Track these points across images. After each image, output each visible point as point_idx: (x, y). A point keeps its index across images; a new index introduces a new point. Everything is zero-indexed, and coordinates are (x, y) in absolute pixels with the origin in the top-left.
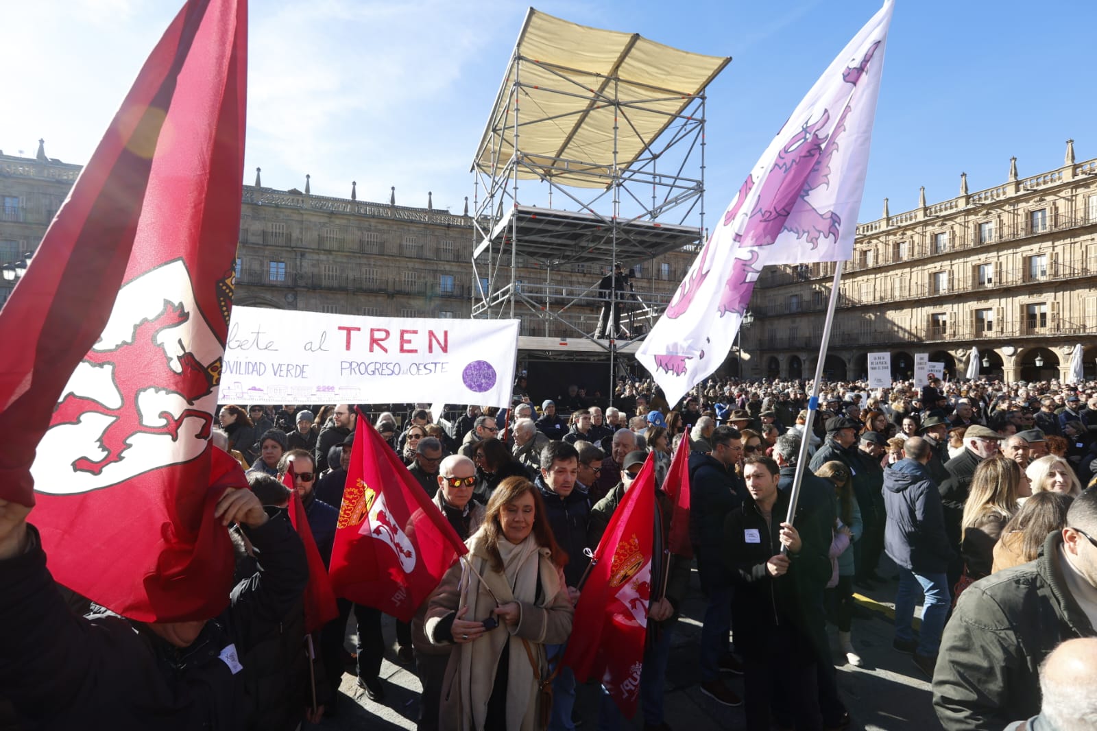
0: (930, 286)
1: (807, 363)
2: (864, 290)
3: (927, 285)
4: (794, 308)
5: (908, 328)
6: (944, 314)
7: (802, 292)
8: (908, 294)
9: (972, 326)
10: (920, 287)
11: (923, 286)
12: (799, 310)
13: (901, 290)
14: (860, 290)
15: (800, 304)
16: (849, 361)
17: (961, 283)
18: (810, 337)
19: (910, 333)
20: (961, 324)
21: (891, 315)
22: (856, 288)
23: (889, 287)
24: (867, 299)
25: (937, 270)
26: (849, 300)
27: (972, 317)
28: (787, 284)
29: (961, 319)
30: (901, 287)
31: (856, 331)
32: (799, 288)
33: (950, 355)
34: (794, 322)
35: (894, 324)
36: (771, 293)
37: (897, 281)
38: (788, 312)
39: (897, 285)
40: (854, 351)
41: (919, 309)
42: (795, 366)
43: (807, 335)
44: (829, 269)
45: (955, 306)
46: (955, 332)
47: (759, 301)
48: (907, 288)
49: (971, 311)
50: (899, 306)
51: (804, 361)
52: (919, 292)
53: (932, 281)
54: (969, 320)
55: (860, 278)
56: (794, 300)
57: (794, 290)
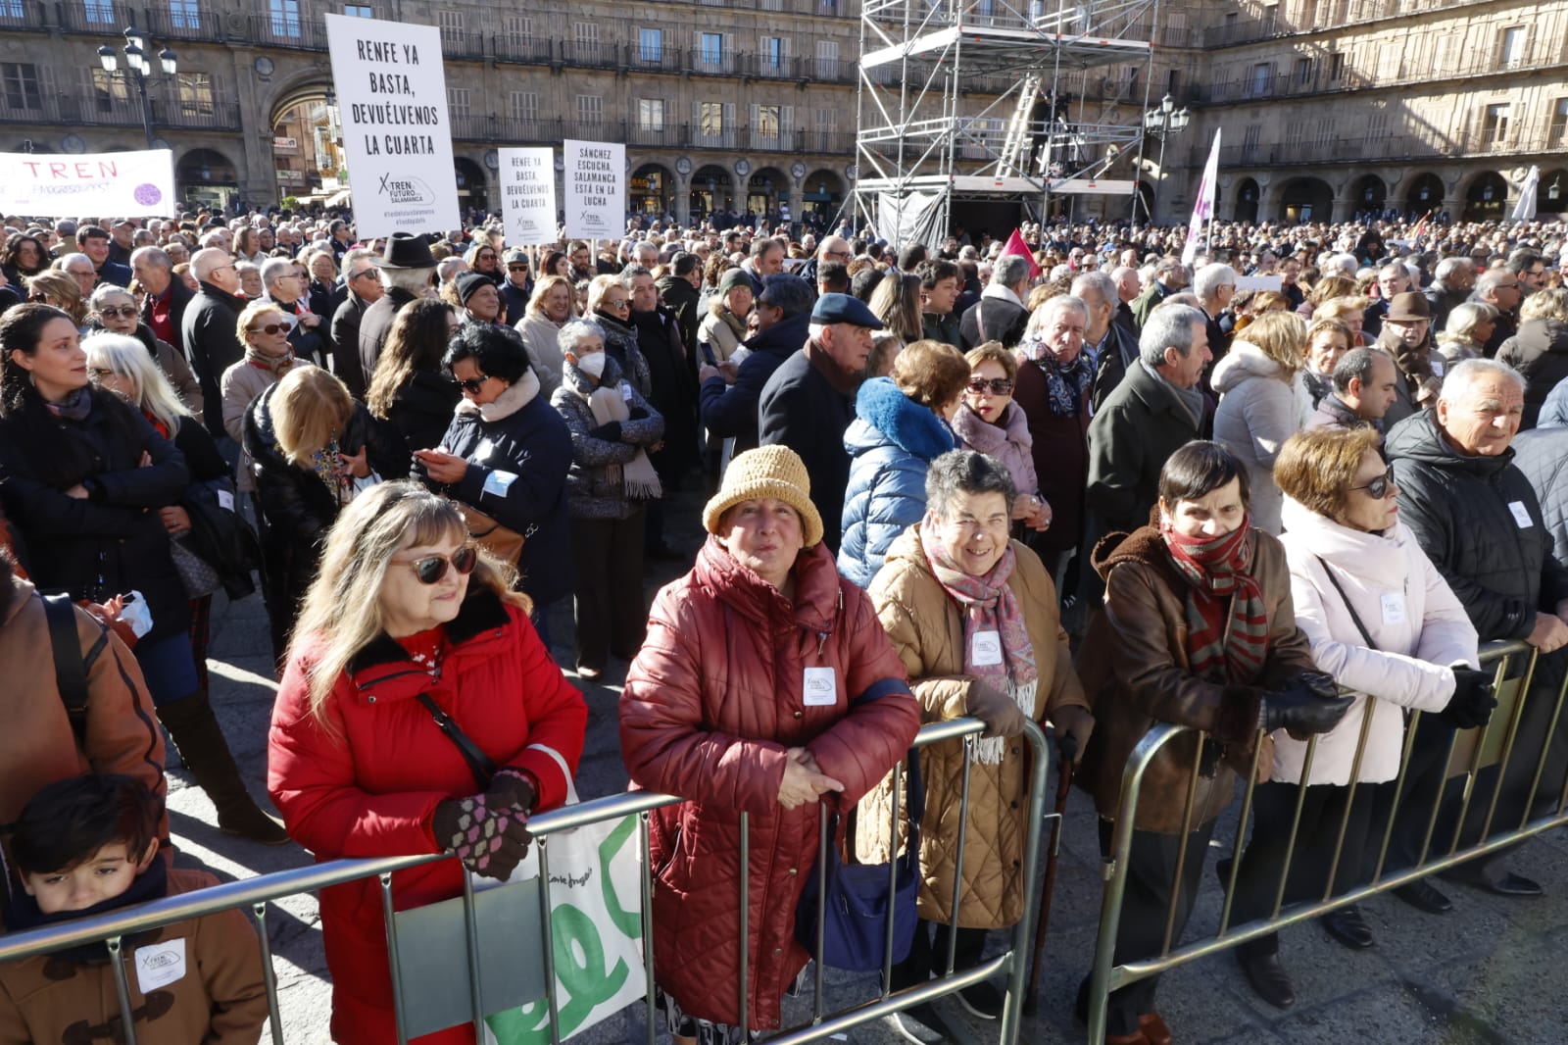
0: (1495, 53)
1: (1269, 191)
2: (1384, 59)
3: (1490, 52)
4: (1259, 90)
5: (1445, 131)
6: (1507, 105)
7: (1278, 58)
8: (1456, 67)
9: (1545, 129)
10: (1477, 55)
11: (1483, 52)
12: (1269, 93)
13: (1446, 60)
14: (1378, 56)
15: (1270, 82)
16: (1340, 187)
17: (1545, 49)
18: (1279, 145)
19: (1447, 140)
20: (1530, 124)
21: (1419, 105)
22: (1372, 53)
23: (1427, 54)
24: (1386, 77)
25: (1511, 23)
26: (1356, 75)
27: (1548, 112)
28: (1253, 42)
29: (1531, 115)
30: (1447, 54)
31: (1359, 135)
32: (1272, 50)
33: (1501, 178)
34: (1255, 115)
35: (1422, 122)
36: (1221, 58)
37: (1443, 41)
38: (1247, 96)
39: (1441, 51)
40: (1351, 171)
41: (1469, 95)
42: (1248, 197)
43: (1276, 141)
44: (1331, 15)
45: (1528, 90)
46: (1517, 138)
47: (1198, 73)
48: (1457, 57)
49: (1550, 102)
50: (1435, 88)
51: (1265, 188)
52: (1475, 64)
53: (1500, 43)
54: (1542, 117)
55: (1381, 34)
56: (1262, 74)
57: (1263, 54)
